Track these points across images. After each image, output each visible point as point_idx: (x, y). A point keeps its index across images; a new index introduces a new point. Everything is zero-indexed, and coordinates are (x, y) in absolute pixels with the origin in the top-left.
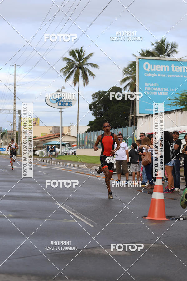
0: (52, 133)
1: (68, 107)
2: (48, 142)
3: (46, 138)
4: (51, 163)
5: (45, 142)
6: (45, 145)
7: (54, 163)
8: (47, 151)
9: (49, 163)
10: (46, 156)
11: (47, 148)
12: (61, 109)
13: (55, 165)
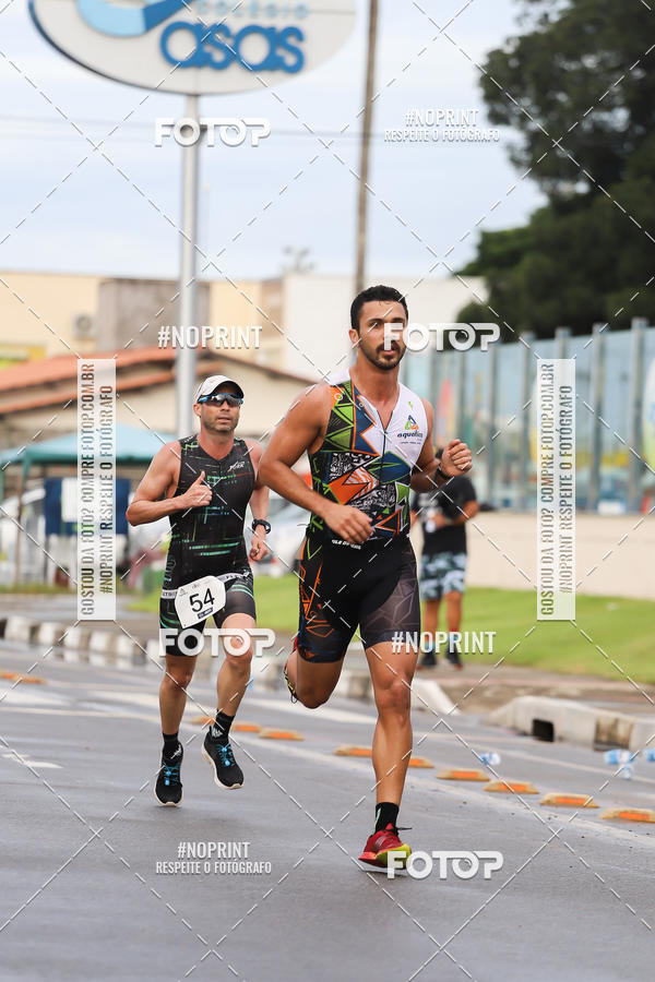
0: (89, 347)
1: (265, 77)
2: (53, 433)
3: (31, 388)
4: (85, 645)
5: (24, 434)
6: (18, 463)
7: (111, 654)
8: (42, 523)
9: (59, 650)
10: (28, 575)
11: (37, 493)
12: (193, 98)
13: (123, 672)
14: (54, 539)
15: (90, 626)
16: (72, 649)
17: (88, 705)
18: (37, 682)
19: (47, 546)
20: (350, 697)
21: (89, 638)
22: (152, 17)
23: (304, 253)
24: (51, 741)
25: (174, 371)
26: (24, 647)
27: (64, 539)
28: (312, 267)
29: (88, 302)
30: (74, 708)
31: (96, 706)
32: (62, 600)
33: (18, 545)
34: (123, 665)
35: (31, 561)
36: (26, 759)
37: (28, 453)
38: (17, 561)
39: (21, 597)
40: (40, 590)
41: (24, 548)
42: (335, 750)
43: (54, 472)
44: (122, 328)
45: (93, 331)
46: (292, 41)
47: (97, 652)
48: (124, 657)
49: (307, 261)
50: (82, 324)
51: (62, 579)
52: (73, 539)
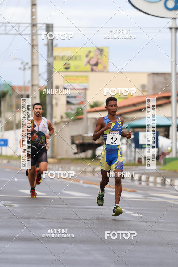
0: (145, 94)
2: (136, 119)
3: (129, 106)
4: (147, 181)
5: (127, 119)
6: (126, 128)
7: (155, 183)
8: (133, 145)
9: (140, 182)
10: (130, 160)
12: (174, 20)
13: (159, 188)
14: (137, 150)
15: (148, 175)
16: (143, 181)
17: (149, 197)
18: (134, 191)
19: (135, 152)
21: (148, 178)
24: (139, 208)
25: (171, 99)
26: (130, 181)
27: (140, 150)
29: (145, 80)
30: (145, 198)
31: (152, 198)
32: (140, 167)
33: (127, 152)
34: (159, 186)
35: (131, 156)
36: (133, 213)
37: (129, 125)
38: (127, 156)
39: (128, 167)
40: (134, 165)
41: (129, 153)
43: (136, 130)
44: (155, 88)
45: (146, 89)
47: (151, 182)
48: (159, 183)
50: (143, 87)
51: (140, 160)
52: (143, 150)
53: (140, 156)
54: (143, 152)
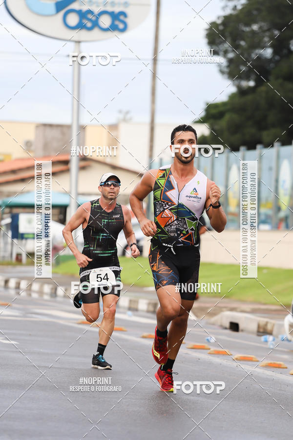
1: (110, 33)
3: (5, 173)
4: (29, 289)
5: (2, 194)
8: (10, 234)
9: (18, 290)
10: (4, 257)
11: (8, 220)
12: (77, 44)
13: (47, 301)
14: (15, 241)
15: (31, 280)
16: (23, 290)
17: (30, 315)
19: (12, 244)
20: (148, 311)
21: (31, 285)
22: (59, 7)
23: (127, 113)
24: (14, 332)
25: (69, 165)
26: (2, 289)
27: (20, 241)
28: (131, 119)
29: (31, 134)
30: (24, 316)
31: (34, 316)
32: (19, 268)
34: (46, 297)
35: (5, 251)
36: (3, 339)
37: (4, 203)
39: (1, 267)
40: (9, 264)
41: (2, 245)
42: (141, 336)
43: (15, 211)
44: (46, 146)
45: (33, 148)
46: (122, 18)
47: (34, 292)
48: (47, 294)
49: (128, 116)
50: (28, 144)
51: (19, 258)
52: (24, 241)
53: (19, 251)
54: (25, 245)
